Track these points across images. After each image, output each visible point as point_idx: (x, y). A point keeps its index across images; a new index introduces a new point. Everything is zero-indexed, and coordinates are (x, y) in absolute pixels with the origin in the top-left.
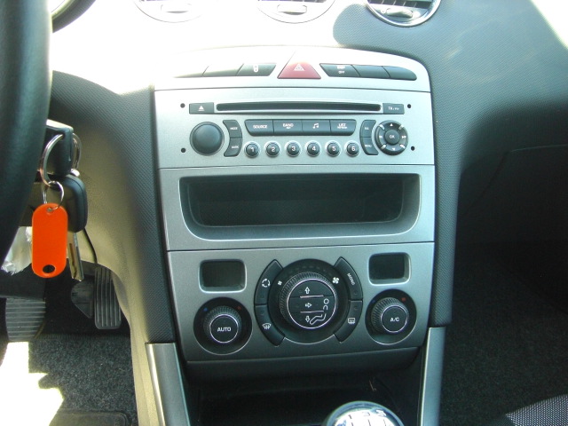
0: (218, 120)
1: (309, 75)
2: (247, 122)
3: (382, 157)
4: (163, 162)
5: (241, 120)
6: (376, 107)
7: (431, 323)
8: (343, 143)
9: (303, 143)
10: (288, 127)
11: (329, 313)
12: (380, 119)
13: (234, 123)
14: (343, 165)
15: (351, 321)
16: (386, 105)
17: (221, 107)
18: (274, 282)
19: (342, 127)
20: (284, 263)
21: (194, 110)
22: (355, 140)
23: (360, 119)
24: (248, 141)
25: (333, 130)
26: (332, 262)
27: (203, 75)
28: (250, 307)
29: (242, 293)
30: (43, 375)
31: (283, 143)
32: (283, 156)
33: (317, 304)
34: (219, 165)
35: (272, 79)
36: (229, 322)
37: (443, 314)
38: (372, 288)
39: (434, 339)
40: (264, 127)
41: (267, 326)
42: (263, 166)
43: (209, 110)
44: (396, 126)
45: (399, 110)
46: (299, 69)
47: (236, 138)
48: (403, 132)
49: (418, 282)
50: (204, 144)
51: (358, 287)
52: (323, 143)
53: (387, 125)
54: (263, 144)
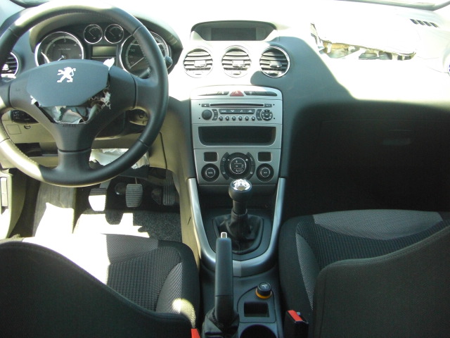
0: (210, 109)
1: (240, 94)
2: (220, 110)
3: (263, 121)
4: (193, 122)
5: (218, 109)
6: (262, 105)
7: (279, 176)
8: (250, 117)
9: (237, 116)
10: (233, 111)
11: (243, 169)
12: (263, 109)
13: (216, 110)
14: (250, 124)
15: (251, 173)
16: (265, 105)
17: (212, 105)
18: (227, 160)
19: (250, 111)
20: (230, 154)
21: (203, 106)
22: (254, 115)
23: (256, 109)
24: (220, 116)
25: (247, 112)
26: (245, 153)
28: (219, 167)
29: (217, 163)
30: (140, 227)
31: (231, 116)
32: (231, 120)
33: (240, 166)
34: (211, 123)
35: (228, 96)
36: (212, 171)
37: (284, 173)
38: (258, 163)
39: (281, 182)
40: (225, 111)
41: (224, 173)
42: (224, 124)
43: (208, 106)
44: (268, 111)
45: (270, 106)
46: (237, 93)
47: (216, 114)
48: (271, 113)
49: (275, 162)
50: (206, 116)
51: (254, 162)
52: (244, 117)
53: (265, 111)
54: (225, 116)
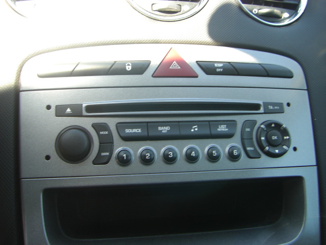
0: (87, 123)
1: (184, 71)
2: (119, 126)
3: (265, 160)
5: (112, 123)
6: (256, 107)
8: (224, 147)
9: (181, 148)
10: (165, 130)
12: (261, 119)
13: (104, 127)
14: (225, 171)
16: (266, 105)
17: (90, 109)
19: (222, 128)
21: (60, 111)
22: (235, 142)
23: (240, 120)
24: (119, 148)
25: (213, 132)
27: (72, 74)
31: (159, 149)
32: (159, 163)
35: (146, 78)
40: (137, 131)
42: (137, 175)
43: (77, 112)
44: (278, 126)
45: (279, 108)
46: (175, 66)
47: (107, 143)
48: (285, 132)
52: (203, 148)
53: (269, 125)
54: (137, 149)
